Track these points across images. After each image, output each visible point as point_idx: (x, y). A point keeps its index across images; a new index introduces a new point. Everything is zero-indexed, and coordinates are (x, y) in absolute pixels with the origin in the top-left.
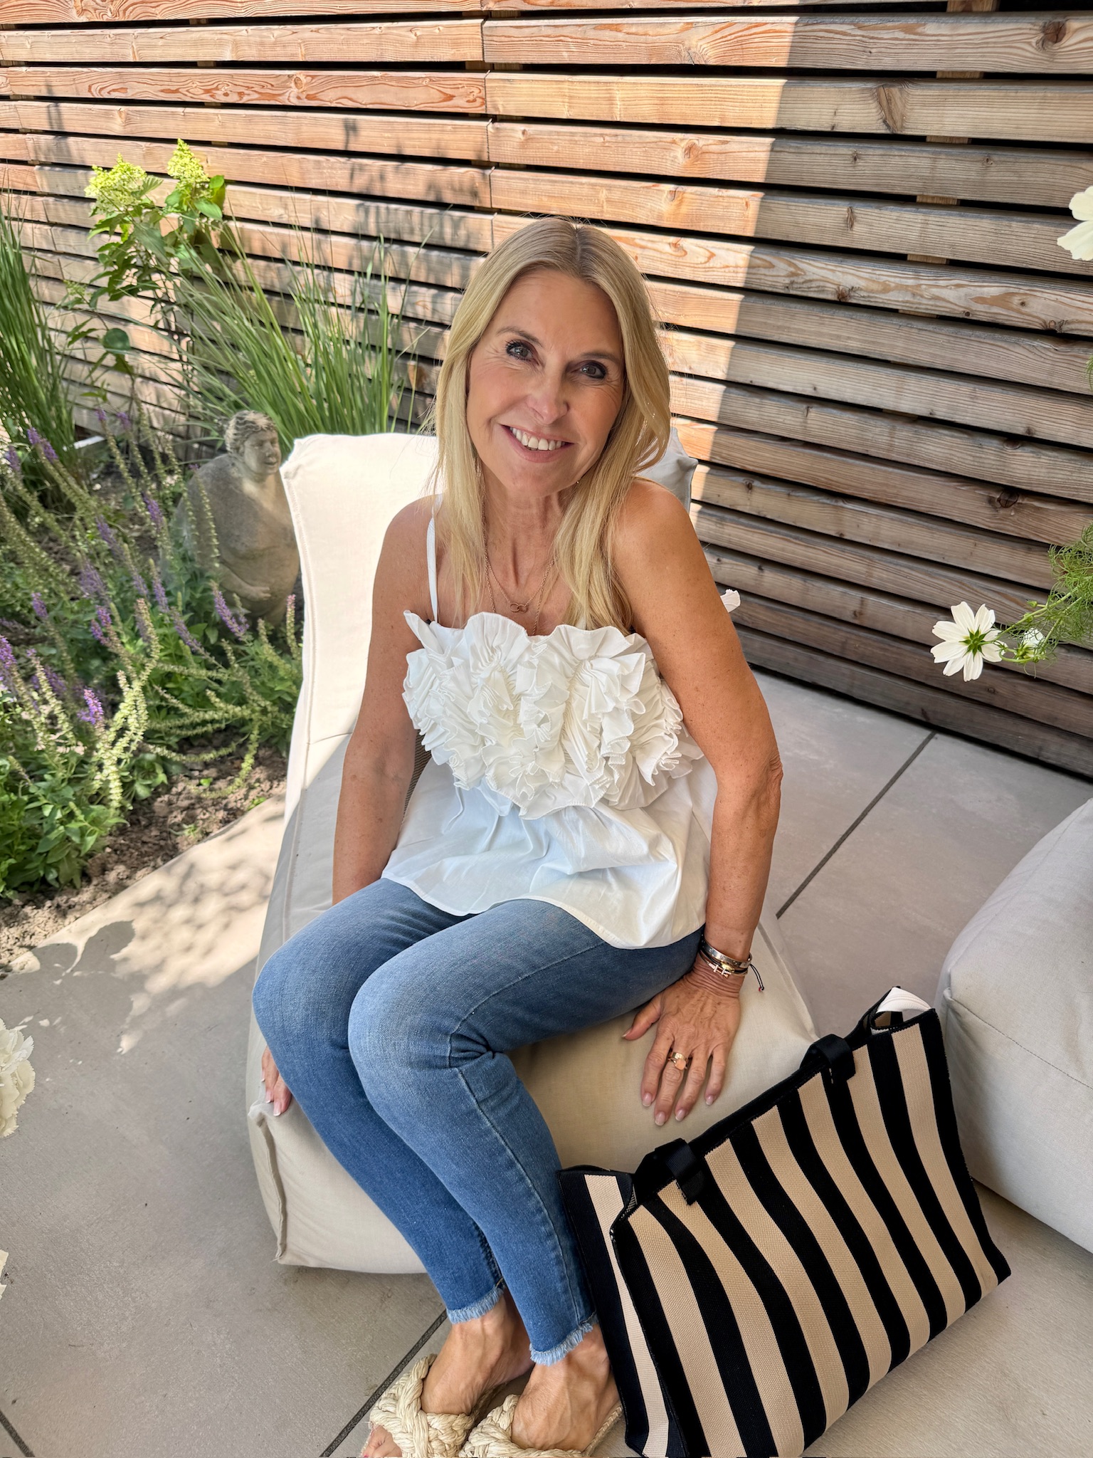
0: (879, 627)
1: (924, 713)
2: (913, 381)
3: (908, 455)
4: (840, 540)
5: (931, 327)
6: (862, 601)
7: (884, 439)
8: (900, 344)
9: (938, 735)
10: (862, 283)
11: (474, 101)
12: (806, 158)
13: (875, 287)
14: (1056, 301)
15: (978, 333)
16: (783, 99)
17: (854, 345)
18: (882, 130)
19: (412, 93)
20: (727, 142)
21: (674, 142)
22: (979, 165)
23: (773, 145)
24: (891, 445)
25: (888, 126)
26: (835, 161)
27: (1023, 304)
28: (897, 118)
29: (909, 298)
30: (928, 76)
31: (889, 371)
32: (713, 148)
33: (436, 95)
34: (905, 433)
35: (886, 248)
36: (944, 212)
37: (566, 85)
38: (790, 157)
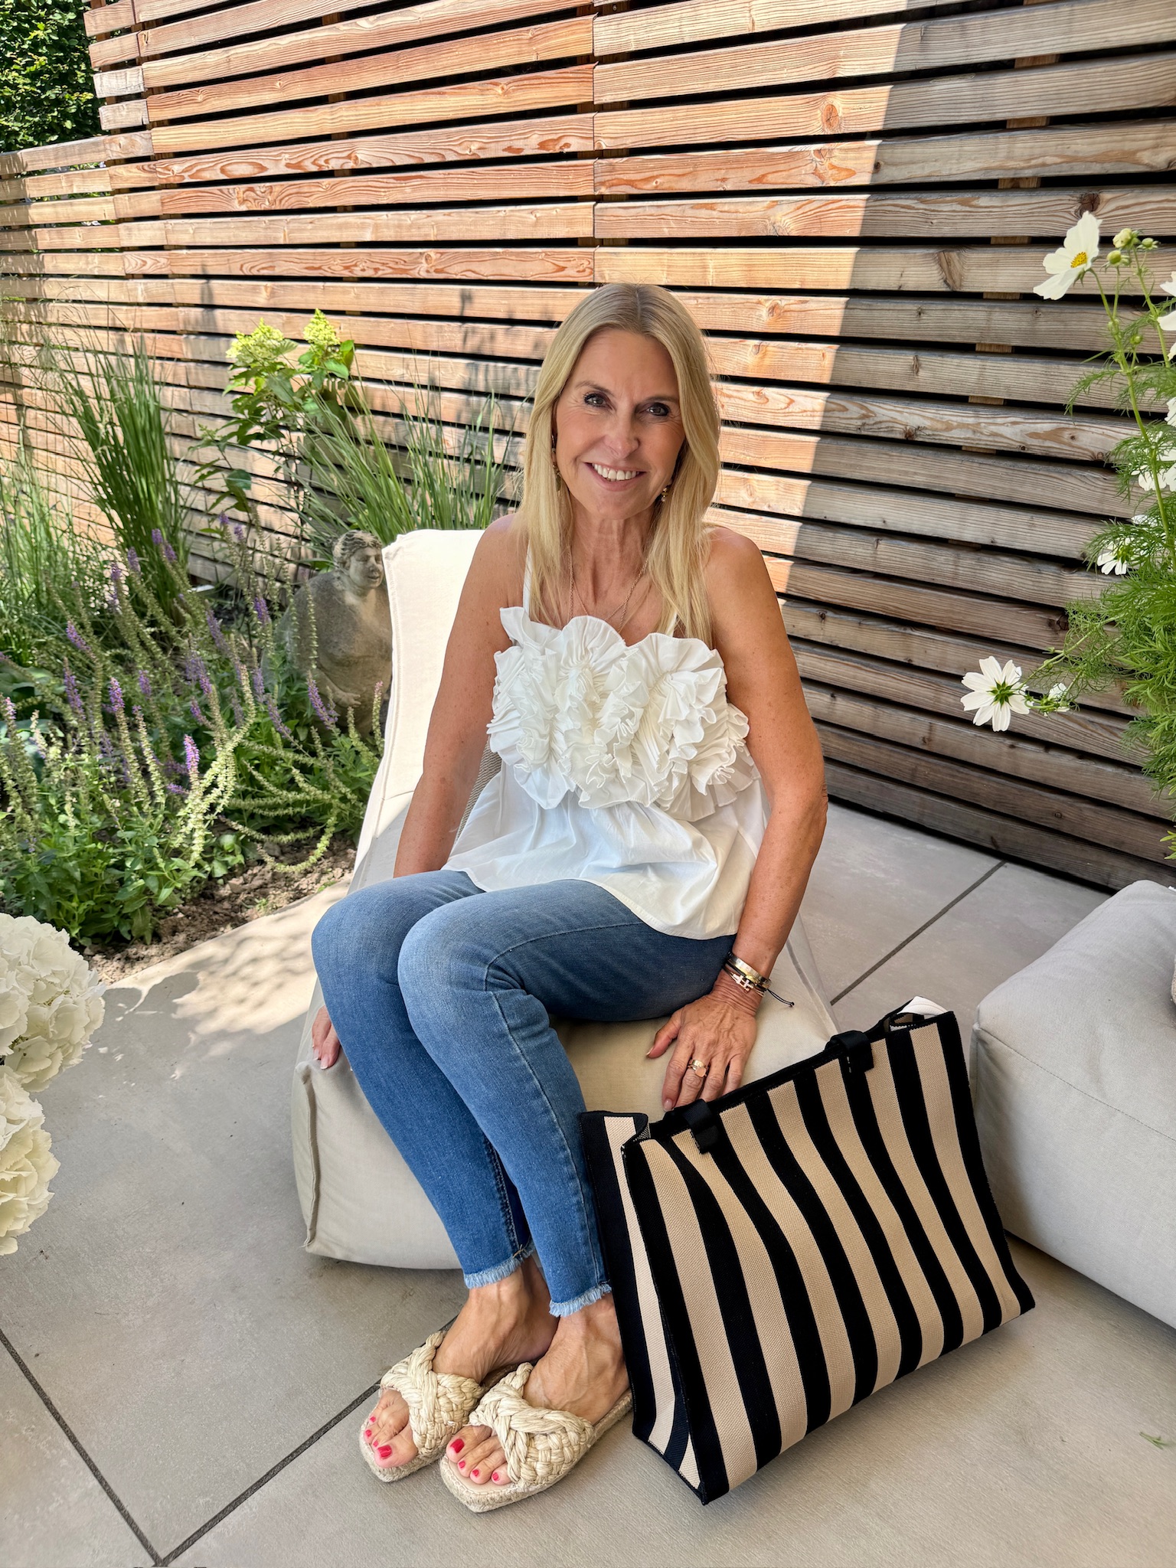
0: (948, 753)
1: (993, 841)
2: (976, 513)
3: (971, 582)
4: (908, 666)
5: (990, 461)
6: (931, 728)
7: (950, 568)
8: (963, 478)
9: (1007, 864)
10: (927, 423)
11: (584, 271)
12: (876, 314)
13: (939, 426)
14: (1103, 434)
15: (1034, 466)
16: (856, 265)
17: (920, 480)
18: (944, 288)
19: (528, 265)
20: (806, 302)
21: (759, 303)
22: (1030, 316)
23: (847, 303)
24: (956, 574)
25: (948, 285)
26: (902, 315)
27: (1073, 438)
28: (956, 277)
29: (969, 435)
30: (983, 242)
31: (953, 503)
32: (793, 307)
33: (551, 267)
34: (968, 560)
35: (948, 391)
36: (1000, 358)
37: (665, 257)
38: (863, 314)
